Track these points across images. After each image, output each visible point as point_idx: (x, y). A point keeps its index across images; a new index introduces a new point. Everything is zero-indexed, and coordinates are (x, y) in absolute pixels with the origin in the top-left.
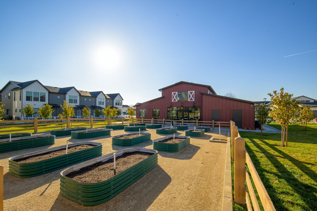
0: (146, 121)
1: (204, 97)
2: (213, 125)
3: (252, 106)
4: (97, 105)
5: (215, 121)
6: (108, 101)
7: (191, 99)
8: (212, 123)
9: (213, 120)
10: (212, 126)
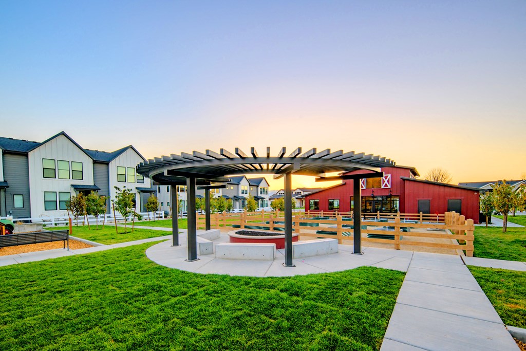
0: (328, 214)
1: (407, 183)
2: (421, 218)
3: (476, 193)
4: (240, 195)
5: (423, 213)
6: (252, 189)
7: (386, 185)
8: (419, 216)
9: (421, 213)
10: (419, 219)
